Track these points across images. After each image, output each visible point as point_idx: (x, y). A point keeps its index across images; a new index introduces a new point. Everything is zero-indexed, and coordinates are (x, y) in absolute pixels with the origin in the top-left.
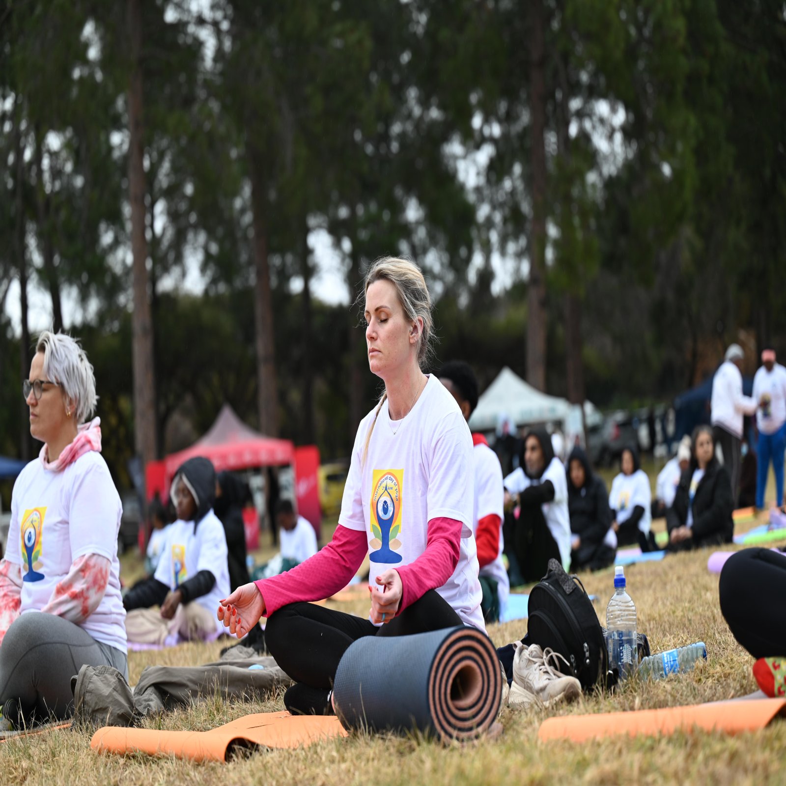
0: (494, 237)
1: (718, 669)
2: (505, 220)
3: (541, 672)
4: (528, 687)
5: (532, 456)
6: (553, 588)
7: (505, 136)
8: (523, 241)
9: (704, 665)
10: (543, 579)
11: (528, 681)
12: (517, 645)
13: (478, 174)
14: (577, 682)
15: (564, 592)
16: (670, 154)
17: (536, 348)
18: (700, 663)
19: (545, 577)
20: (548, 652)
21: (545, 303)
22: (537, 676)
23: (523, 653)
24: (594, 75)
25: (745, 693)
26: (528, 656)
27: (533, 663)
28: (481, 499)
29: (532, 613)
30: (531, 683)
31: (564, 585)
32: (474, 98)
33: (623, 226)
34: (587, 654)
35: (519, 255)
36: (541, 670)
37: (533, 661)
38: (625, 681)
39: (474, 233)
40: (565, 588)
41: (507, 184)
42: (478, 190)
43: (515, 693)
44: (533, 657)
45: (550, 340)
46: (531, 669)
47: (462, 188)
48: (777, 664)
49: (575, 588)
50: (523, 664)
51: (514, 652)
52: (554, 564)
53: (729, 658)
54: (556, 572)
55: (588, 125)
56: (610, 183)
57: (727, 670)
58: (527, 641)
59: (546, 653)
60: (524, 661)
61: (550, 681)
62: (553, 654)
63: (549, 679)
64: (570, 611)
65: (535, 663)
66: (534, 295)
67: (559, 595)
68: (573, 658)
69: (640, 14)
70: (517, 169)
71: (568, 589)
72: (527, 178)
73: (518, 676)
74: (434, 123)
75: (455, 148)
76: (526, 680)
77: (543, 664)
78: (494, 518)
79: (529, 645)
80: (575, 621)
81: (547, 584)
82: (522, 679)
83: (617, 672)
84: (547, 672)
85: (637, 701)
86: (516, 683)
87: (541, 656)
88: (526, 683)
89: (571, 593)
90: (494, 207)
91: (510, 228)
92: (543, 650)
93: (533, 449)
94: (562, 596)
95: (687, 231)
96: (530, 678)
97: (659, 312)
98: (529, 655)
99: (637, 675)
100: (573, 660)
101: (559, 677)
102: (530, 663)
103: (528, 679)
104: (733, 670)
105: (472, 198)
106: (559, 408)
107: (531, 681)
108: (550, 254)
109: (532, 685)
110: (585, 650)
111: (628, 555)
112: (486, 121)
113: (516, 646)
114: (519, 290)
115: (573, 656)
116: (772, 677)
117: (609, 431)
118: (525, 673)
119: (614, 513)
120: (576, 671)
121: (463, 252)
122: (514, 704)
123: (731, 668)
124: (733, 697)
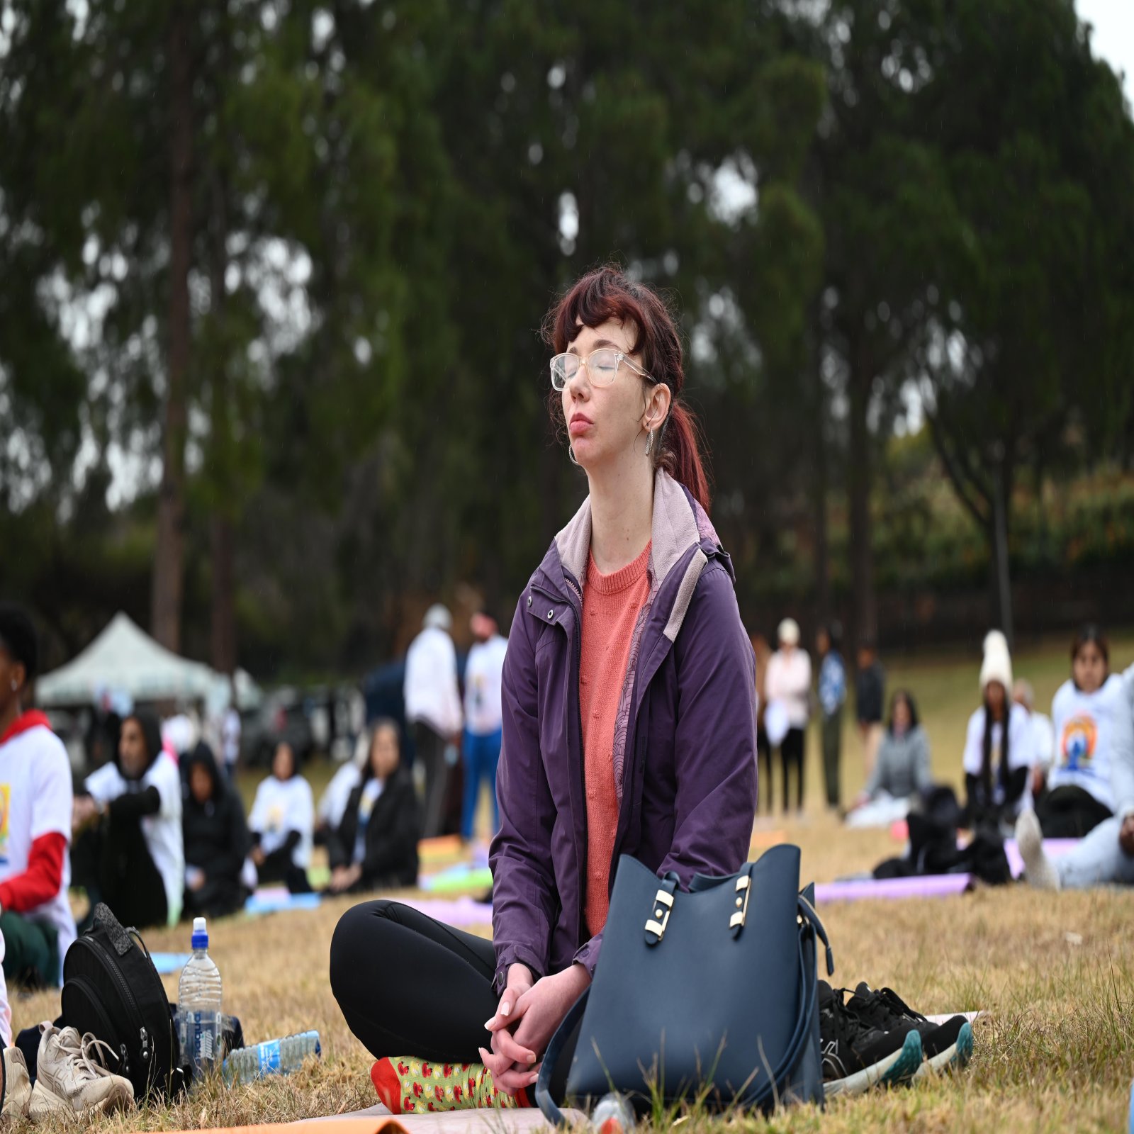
0: (114, 422)
1: (336, 1069)
2: (129, 399)
3: (77, 1067)
4: (57, 1089)
5: (130, 747)
6: (99, 946)
7: (132, 277)
8: (154, 433)
9: (315, 1064)
10: (86, 932)
11: (58, 1080)
12: (45, 1026)
13: (90, 327)
14: (128, 1083)
15: (115, 951)
16: (369, 330)
17: (167, 589)
18: (310, 1061)
19: (89, 930)
20: (89, 1039)
21: (184, 524)
22: (70, 1074)
23: (51, 1040)
24: (267, 203)
25: (364, 1106)
26: (58, 1044)
27: (65, 1054)
28: (38, 808)
29: (68, 982)
30: (61, 1083)
31: (115, 942)
32: (89, 215)
33: (300, 425)
34: (145, 1044)
35: (148, 452)
36: (76, 1064)
37: (66, 1052)
38: (201, 1083)
39: (83, 412)
40: (116, 946)
41: (134, 347)
42: (90, 351)
43: (38, 1097)
44: (65, 1046)
45: (189, 579)
46: (62, 1062)
47: (65, 345)
48: (404, 1066)
49: (132, 948)
50: (51, 1055)
51: (40, 1036)
52: (102, 911)
53: (353, 1055)
54: (104, 922)
55: (253, 275)
56: (284, 363)
57: (348, 1073)
58: (60, 1023)
59: (85, 1040)
60: (53, 1051)
61: (88, 1081)
62: (95, 1041)
63: (87, 1079)
64: (122, 980)
65: (68, 1054)
66: (167, 512)
67: (107, 956)
68: (124, 1049)
69: (334, 125)
70: (150, 326)
71: (121, 947)
72: (165, 340)
73: (44, 1073)
74: (26, 247)
75: (58, 286)
76: (55, 1078)
77: (80, 1056)
78: (56, 837)
79: (62, 1028)
80: (130, 995)
81: (91, 939)
82: (49, 1077)
83: (189, 1071)
84: (84, 1068)
85: (204, 1114)
86: (41, 1083)
87: (79, 1044)
88: (54, 1084)
89: (125, 954)
90: (112, 377)
91: (137, 410)
92: (81, 1035)
93: (132, 738)
94: (112, 957)
95: (391, 443)
96: (60, 1076)
97: (347, 553)
98: (60, 1042)
99: (218, 1075)
100: (123, 1052)
101: (103, 1076)
102: (60, 1054)
103: (57, 1077)
104: (356, 1072)
105: (81, 362)
106: (198, 678)
107: (61, 1080)
108: (193, 457)
109: (62, 1086)
110: (142, 1037)
111: (272, 898)
112: (106, 249)
113: (43, 1028)
114: (145, 504)
115: (124, 1045)
116: (398, 1084)
117: (271, 717)
118: (53, 1068)
119: (257, 837)
120: (127, 1068)
121: (66, 438)
122: (36, 1113)
123: (353, 1069)
124: (344, 1111)
